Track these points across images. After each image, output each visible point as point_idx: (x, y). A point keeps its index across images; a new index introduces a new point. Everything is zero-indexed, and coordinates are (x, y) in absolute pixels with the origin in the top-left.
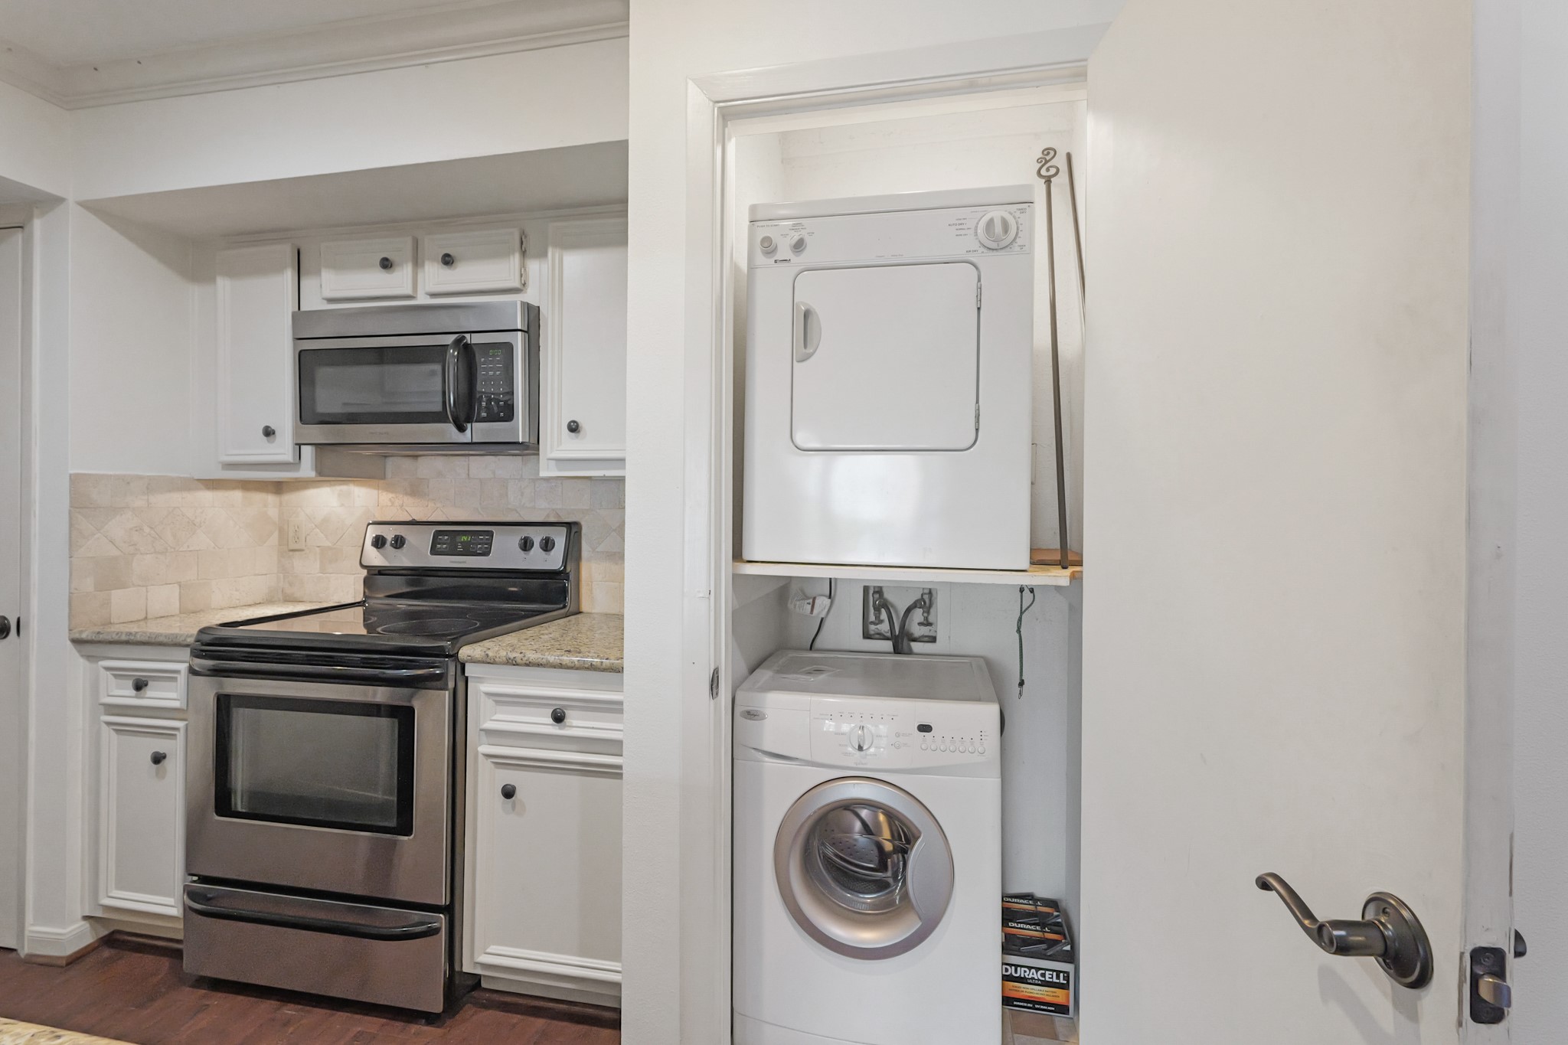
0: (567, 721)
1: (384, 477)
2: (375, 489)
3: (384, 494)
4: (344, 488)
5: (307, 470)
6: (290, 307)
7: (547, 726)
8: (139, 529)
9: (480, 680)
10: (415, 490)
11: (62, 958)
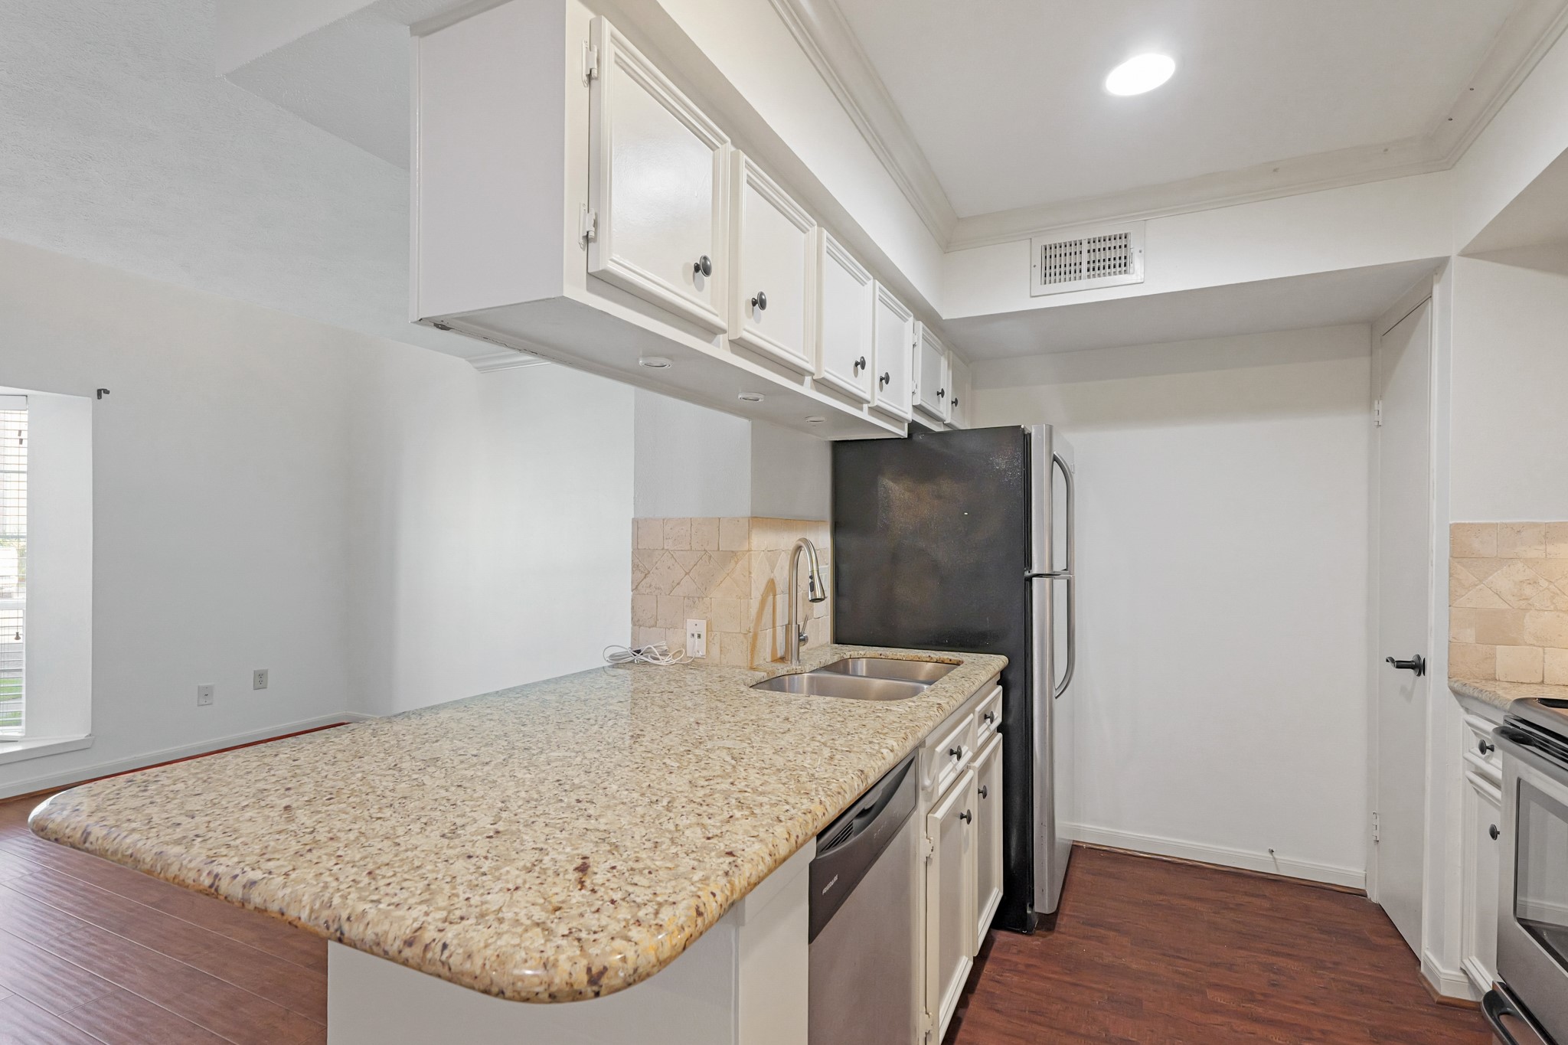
8: (1533, 583)
11: (1437, 993)
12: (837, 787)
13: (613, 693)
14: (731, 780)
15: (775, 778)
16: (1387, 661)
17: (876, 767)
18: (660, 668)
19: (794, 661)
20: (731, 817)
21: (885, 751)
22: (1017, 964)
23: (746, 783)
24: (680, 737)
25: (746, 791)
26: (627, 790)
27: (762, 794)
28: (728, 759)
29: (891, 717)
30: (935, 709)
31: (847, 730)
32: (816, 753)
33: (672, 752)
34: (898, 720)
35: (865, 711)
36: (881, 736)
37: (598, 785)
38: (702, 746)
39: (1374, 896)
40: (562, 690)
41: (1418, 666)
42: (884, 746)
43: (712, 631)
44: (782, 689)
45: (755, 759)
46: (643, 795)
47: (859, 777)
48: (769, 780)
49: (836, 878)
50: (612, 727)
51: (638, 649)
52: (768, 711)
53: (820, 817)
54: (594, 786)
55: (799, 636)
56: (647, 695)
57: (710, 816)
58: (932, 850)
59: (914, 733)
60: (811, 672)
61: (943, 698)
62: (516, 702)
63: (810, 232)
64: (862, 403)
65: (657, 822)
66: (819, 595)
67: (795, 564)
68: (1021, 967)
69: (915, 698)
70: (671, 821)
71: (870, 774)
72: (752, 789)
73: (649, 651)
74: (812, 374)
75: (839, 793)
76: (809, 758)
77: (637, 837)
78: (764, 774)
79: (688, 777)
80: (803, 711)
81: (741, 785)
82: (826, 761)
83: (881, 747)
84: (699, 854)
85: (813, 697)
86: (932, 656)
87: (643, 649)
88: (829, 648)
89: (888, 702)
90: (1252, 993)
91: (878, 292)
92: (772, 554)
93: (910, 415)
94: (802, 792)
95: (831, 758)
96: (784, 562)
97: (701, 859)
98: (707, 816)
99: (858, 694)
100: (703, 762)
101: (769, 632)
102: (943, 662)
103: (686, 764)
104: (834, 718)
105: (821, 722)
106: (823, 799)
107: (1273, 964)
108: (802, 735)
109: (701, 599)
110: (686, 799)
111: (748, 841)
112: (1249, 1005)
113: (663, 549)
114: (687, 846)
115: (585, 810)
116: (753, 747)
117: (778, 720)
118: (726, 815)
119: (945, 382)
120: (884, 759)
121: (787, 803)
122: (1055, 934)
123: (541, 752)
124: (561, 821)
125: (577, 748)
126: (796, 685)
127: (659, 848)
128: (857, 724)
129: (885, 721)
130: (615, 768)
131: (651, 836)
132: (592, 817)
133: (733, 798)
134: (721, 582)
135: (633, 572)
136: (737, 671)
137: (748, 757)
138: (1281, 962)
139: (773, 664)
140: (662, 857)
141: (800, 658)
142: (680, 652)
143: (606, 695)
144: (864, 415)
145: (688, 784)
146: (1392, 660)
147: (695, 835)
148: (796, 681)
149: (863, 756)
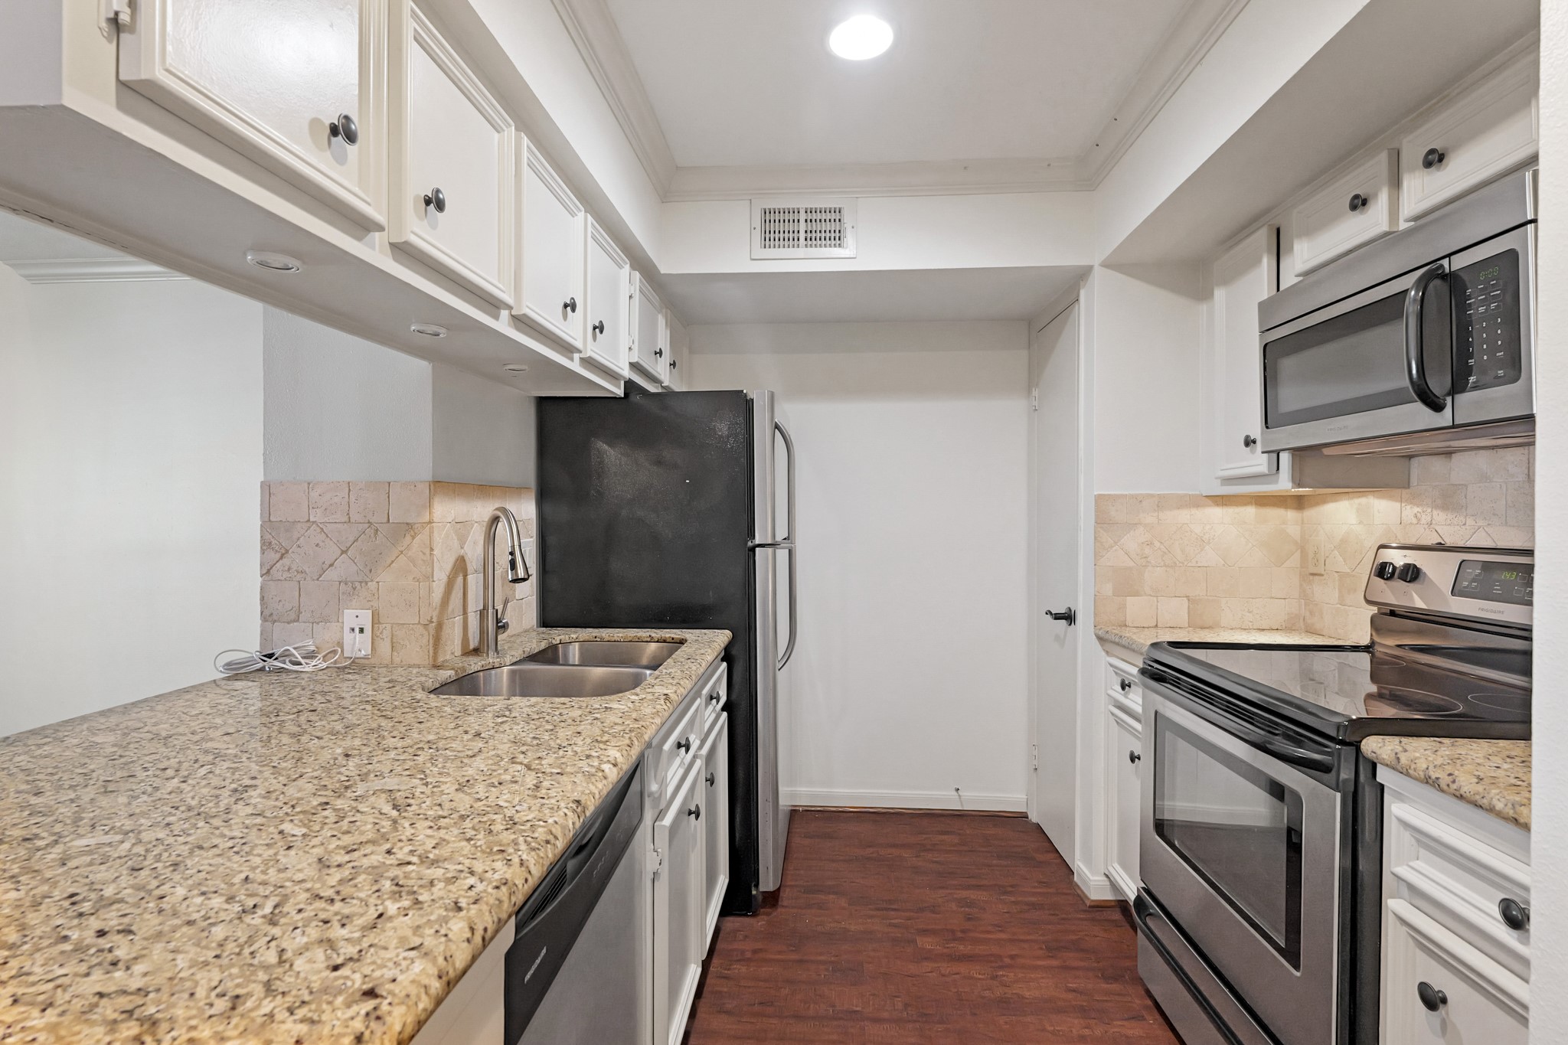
1: (1407, 486)
2: (1396, 501)
3: (1408, 507)
4: (1363, 500)
5: (1291, 484)
6: (1265, 301)
8: (1150, 544)
10: (1449, 500)
11: (1088, 899)
12: (545, 833)
13: (219, 721)
14: (388, 846)
15: (456, 832)
16: (1047, 614)
17: (597, 792)
18: (303, 675)
19: (491, 653)
20: (380, 916)
21: (606, 767)
22: (743, 952)
23: (411, 848)
24: (316, 782)
25: (409, 863)
26: (203, 894)
27: (435, 863)
28: (387, 808)
29: (612, 718)
30: (662, 702)
31: (558, 741)
32: (516, 782)
33: (298, 809)
34: (620, 721)
35: (580, 712)
36: (602, 746)
37: (150, 892)
38: (349, 794)
39: (1034, 818)
40: (130, 723)
41: (1069, 617)
42: (605, 759)
43: (379, 623)
44: (474, 692)
45: (428, 803)
46: (230, 899)
47: (574, 811)
48: (447, 837)
49: (544, 951)
50: (204, 777)
51: (271, 652)
52: (453, 725)
53: (520, 886)
54: (142, 894)
55: (497, 623)
56: (274, 719)
57: (344, 921)
58: (660, 864)
59: (640, 736)
60: (510, 665)
61: (670, 686)
62: (39, 752)
63: (506, 132)
64: (572, 352)
65: (247, 951)
66: (521, 574)
67: (491, 538)
68: (748, 955)
69: (638, 690)
70: (273, 944)
71: (589, 803)
72: (420, 856)
73: (286, 654)
74: (510, 308)
75: (548, 842)
76: (505, 792)
77: (201, 993)
78: (439, 828)
79: (318, 851)
80: (500, 720)
81: (402, 854)
82: (530, 792)
83: (601, 762)
84: (313, 1007)
85: (515, 699)
86: (653, 635)
87: (278, 652)
88: (535, 633)
89: (607, 697)
90: (953, 932)
91: (590, 229)
92: (462, 527)
93: (627, 373)
94: (495, 849)
95: (537, 787)
96: (477, 535)
97: (316, 1018)
98: (339, 921)
99: (570, 689)
100: (346, 821)
101: (459, 619)
102: (665, 641)
103: (317, 828)
104: (540, 726)
105: (524, 734)
106: (524, 857)
107: (966, 898)
108: (498, 756)
109: (363, 584)
110: (307, 895)
111: (405, 959)
112: (952, 945)
113: (309, 521)
114: (294, 992)
115: (110, 950)
116: (427, 784)
117: (466, 737)
118: (372, 913)
119: (663, 341)
120: (605, 778)
121: (472, 873)
122: (779, 910)
123: (56, 842)
124: (51, 985)
125: (128, 825)
126: (493, 682)
127: (240, 1009)
128: (569, 733)
129: (605, 724)
130: (191, 852)
131: (230, 984)
132: (121, 965)
133: (387, 878)
134: (393, 562)
135: (263, 552)
136: (415, 671)
137: (418, 802)
138: (972, 895)
139: (465, 659)
140: (241, 1029)
141: (499, 648)
142: (334, 652)
143: (206, 725)
144: (575, 366)
145: (314, 865)
146: (1051, 613)
147: (311, 967)
148: (493, 678)
149: (579, 778)
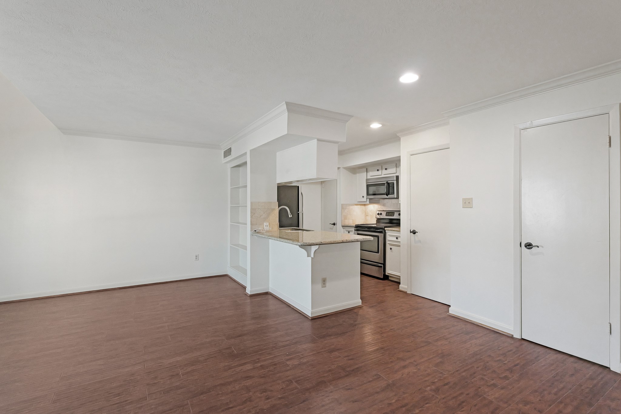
0: (398, 239)
1: (379, 203)
2: (378, 205)
3: (380, 206)
4: (374, 205)
5: (368, 202)
6: (366, 178)
7: (395, 239)
8: (348, 211)
9: (388, 233)
10: (384, 205)
41: (334, 224)
43: (270, 225)
109: (267, 218)
113: (258, 208)
134: (272, 215)
